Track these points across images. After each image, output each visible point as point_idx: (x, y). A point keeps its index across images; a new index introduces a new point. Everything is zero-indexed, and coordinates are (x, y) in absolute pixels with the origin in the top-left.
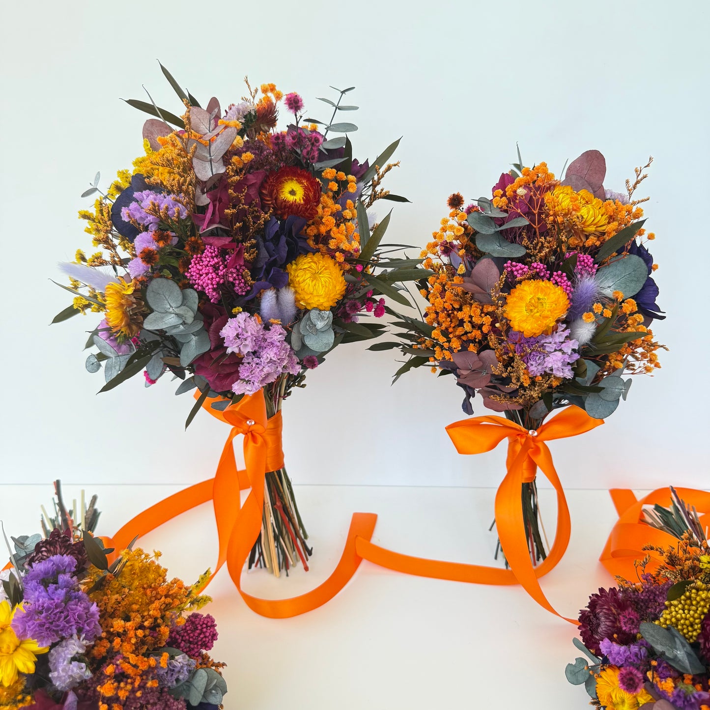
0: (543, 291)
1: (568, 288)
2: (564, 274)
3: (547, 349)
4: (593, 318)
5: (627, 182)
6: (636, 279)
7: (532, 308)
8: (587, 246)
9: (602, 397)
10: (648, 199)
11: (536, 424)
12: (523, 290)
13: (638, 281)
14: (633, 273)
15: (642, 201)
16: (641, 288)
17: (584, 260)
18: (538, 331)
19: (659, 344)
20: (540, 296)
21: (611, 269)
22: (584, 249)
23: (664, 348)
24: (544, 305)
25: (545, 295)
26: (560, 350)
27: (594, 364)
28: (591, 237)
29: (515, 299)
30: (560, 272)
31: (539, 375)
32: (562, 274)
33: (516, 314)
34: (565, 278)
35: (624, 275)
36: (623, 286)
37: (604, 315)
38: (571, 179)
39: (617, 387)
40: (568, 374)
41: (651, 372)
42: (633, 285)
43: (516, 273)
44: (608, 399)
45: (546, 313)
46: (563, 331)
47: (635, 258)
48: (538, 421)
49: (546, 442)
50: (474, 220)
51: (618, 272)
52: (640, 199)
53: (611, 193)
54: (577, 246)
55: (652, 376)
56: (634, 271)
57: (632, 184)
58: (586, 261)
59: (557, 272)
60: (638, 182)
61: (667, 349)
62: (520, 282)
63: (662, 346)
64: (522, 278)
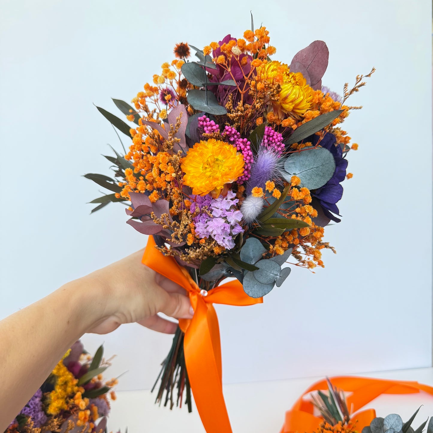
0: (223, 153)
1: (248, 158)
2: (249, 143)
3: (214, 214)
4: (262, 194)
5: (346, 85)
6: (322, 174)
7: (207, 166)
8: (283, 126)
9: (256, 278)
10: (360, 108)
11: (209, 286)
12: (206, 148)
13: (323, 176)
14: (321, 167)
15: (355, 108)
16: (324, 184)
17: (273, 135)
18: (205, 191)
19: (330, 245)
20: (220, 157)
21: (302, 158)
22: (279, 128)
23: (333, 250)
24: (220, 167)
25: (225, 158)
26: (225, 218)
27: (261, 244)
28: (290, 118)
29: (196, 154)
30: (245, 139)
31: (203, 237)
32: (247, 142)
33: (192, 169)
34: (248, 147)
35: (312, 167)
36: (308, 177)
37: (273, 195)
38: (295, 66)
39: (272, 272)
40: (228, 245)
41: (312, 268)
42: (317, 179)
43: (205, 128)
44: (261, 281)
45: (218, 175)
46: (232, 200)
47: (326, 154)
48: (212, 284)
49: (214, 304)
50: (188, 69)
51: (307, 163)
52: (353, 106)
53: (328, 91)
54: (274, 123)
55: (313, 272)
56: (322, 165)
57: (350, 88)
58: (275, 137)
59: (243, 139)
60: (355, 90)
61: (335, 252)
62: (206, 139)
63: (331, 248)
64: (209, 134)
